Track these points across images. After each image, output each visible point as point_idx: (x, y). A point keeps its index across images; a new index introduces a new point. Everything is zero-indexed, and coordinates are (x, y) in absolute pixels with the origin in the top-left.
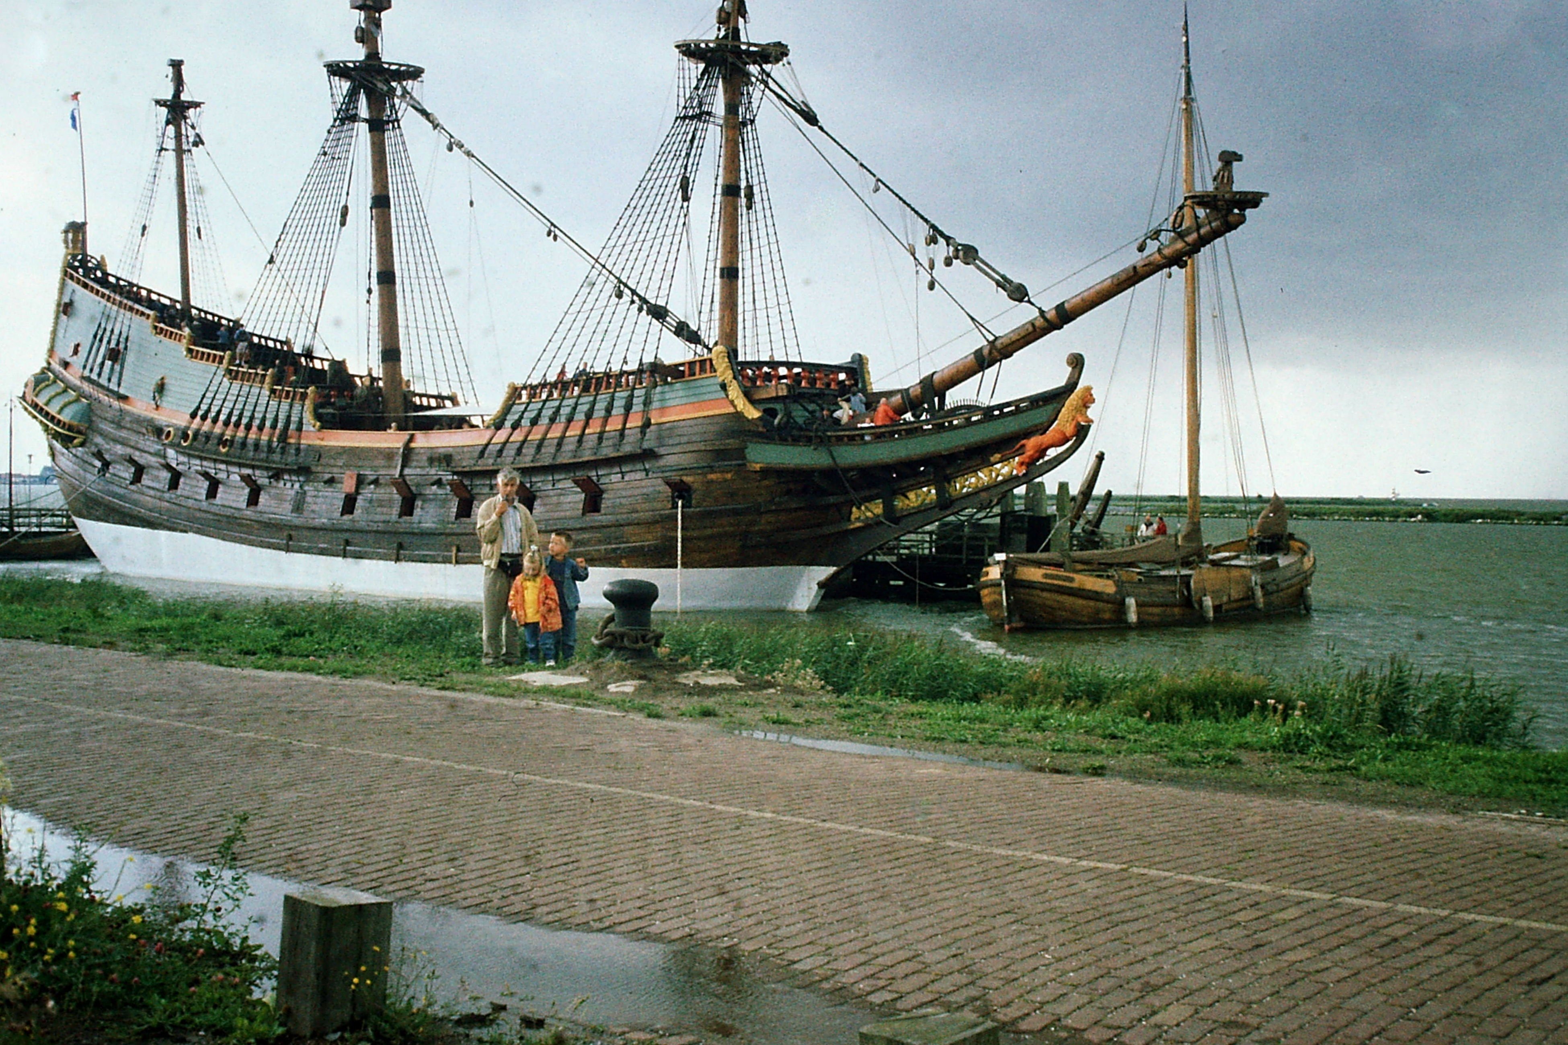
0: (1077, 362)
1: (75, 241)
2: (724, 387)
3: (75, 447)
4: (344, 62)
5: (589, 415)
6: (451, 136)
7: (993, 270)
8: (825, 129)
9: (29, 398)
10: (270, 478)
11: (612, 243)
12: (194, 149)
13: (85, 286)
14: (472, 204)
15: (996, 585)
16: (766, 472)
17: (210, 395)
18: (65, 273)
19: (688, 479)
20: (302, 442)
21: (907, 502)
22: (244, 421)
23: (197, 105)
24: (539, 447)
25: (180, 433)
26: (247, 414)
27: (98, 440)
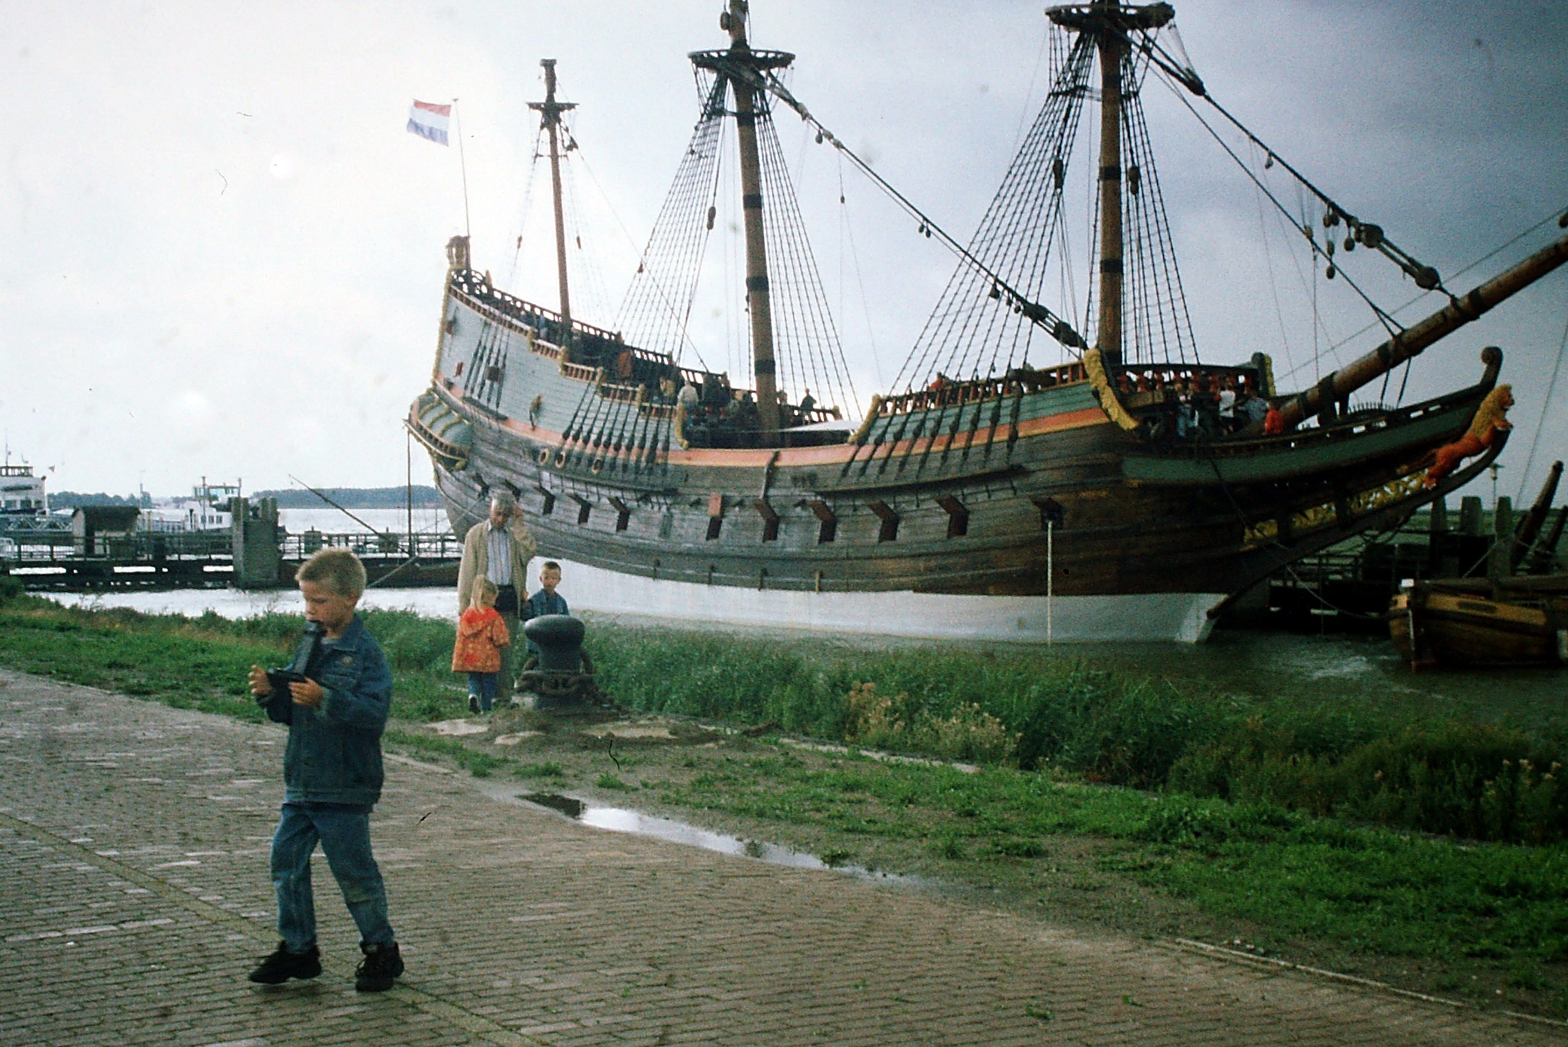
0: (1493, 357)
1: (459, 256)
2: (1096, 394)
3: (458, 470)
4: (708, 53)
5: (954, 428)
6: (821, 127)
7: (1399, 252)
8: (1212, 98)
9: (415, 419)
10: (638, 500)
11: (980, 237)
12: (569, 153)
13: (468, 302)
14: (843, 200)
15: (1403, 615)
16: (1145, 489)
17: (581, 414)
18: (450, 290)
19: (1057, 498)
20: (670, 462)
21: (1304, 520)
22: (614, 441)
23: (571, 106)
24: (903, 464)
25: (553, 455)
26: (616, 433)
27: (479, 463)
